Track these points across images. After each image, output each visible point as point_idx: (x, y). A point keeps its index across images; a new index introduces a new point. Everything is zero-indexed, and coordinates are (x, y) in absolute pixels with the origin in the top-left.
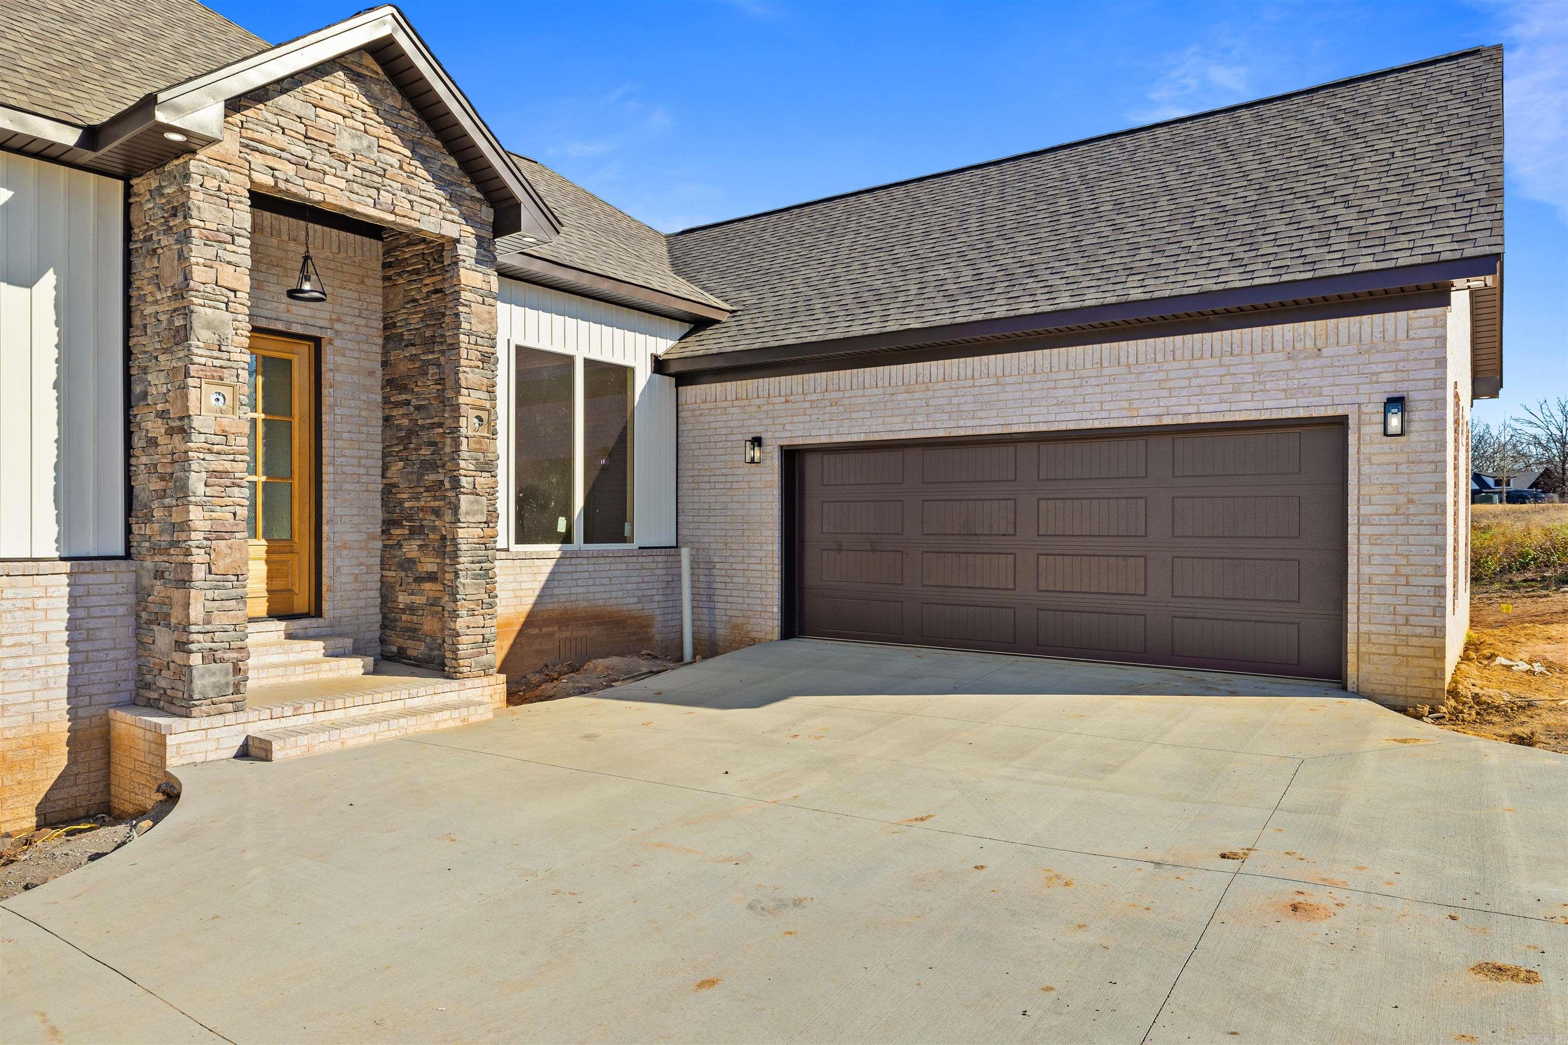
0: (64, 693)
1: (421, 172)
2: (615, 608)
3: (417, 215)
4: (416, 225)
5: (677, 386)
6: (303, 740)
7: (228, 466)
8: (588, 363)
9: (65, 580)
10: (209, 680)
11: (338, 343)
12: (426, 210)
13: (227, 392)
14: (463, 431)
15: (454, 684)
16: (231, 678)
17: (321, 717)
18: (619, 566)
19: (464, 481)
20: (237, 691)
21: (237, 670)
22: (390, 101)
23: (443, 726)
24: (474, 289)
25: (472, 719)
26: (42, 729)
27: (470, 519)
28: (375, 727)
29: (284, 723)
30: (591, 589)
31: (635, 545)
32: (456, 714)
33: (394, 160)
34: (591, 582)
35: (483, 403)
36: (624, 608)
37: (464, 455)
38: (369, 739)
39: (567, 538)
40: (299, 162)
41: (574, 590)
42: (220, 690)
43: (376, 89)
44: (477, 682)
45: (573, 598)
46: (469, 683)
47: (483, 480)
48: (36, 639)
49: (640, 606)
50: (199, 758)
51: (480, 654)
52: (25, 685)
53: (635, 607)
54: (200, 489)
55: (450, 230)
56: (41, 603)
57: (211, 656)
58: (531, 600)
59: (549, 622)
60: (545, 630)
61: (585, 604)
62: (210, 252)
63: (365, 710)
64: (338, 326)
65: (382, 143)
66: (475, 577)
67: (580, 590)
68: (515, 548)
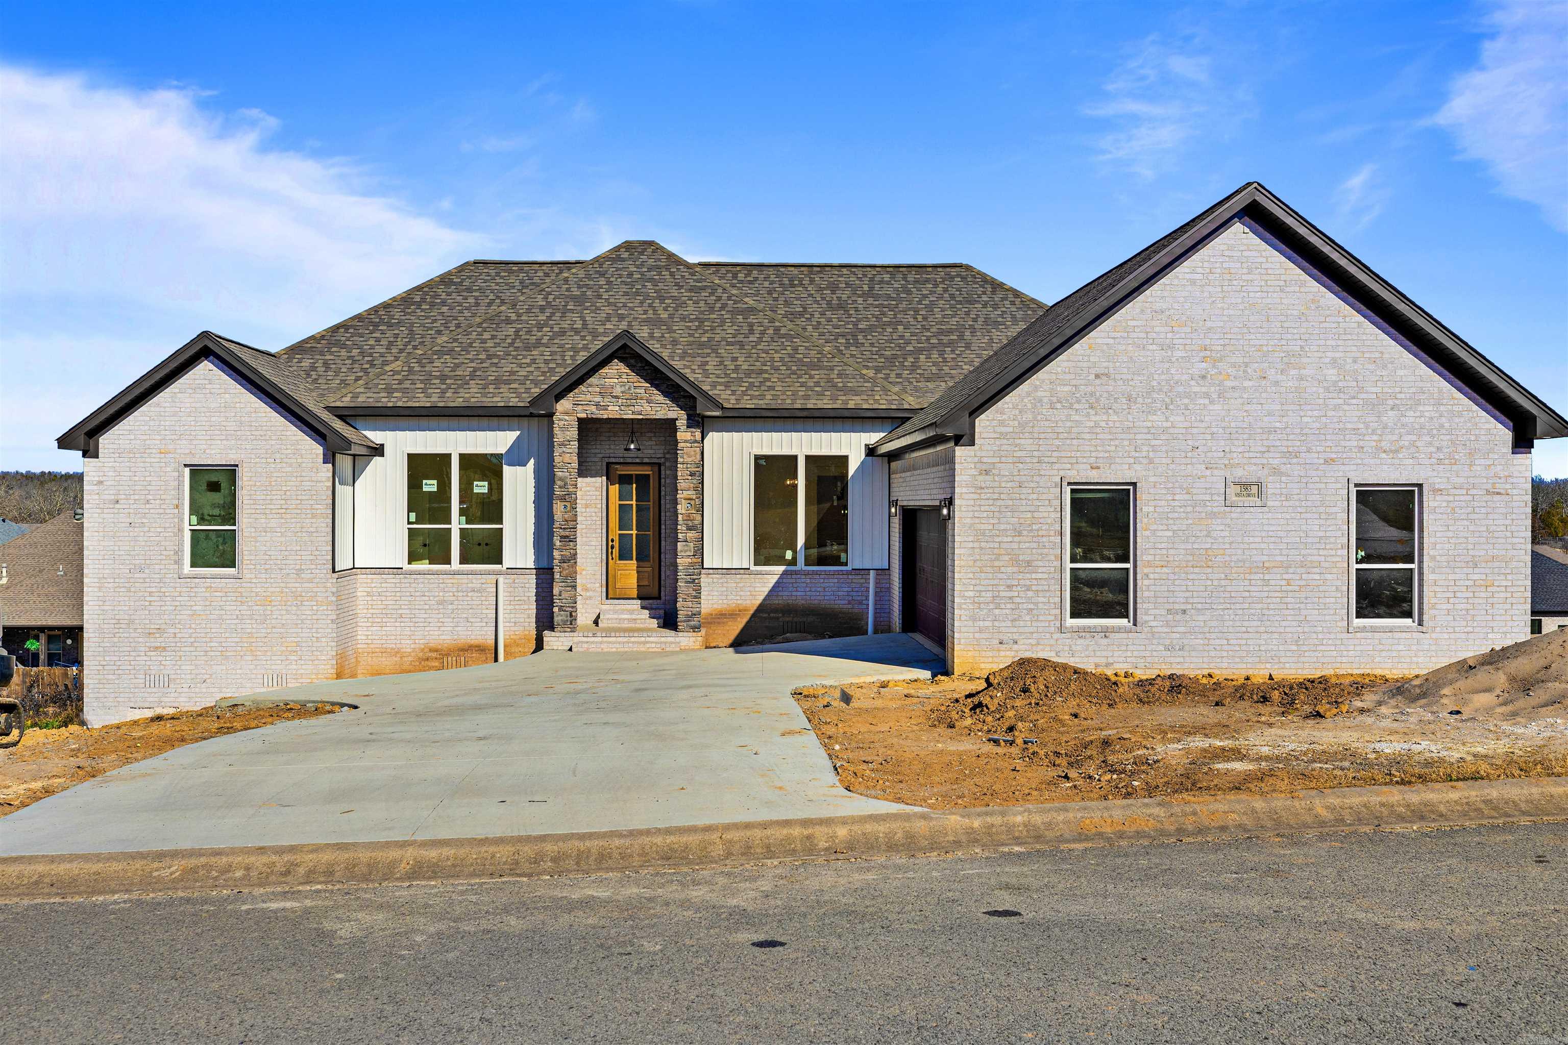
0: (534, 620)
1: (656, 392)
2: (828, 606)
3: (653, 413)
4: (654, 417)
5: (889, 463)
6: (586, 646)
7: (567, 534)
8: (808, 458)
9: (534, 577)
10: (560, 618)
11: (667, 464)
12: (659, 409)
13: (568, 504)
14: (679, 511)
15: (673, 633)
16: (569, 618)
17: (605, 639)
18: (831, 580)
19: (680, 536)
20: (571, 624)
21: (571, 615)
22: (640, 365)
23: (651, 650)
24: (686, 441)
25: (668, 649)
26: (527, 633)
27: (683, 554)
28: (618, 646)
29: (589, 639)
30: (808, 593)
31: (849, 568)
32: (659, 646)
33: (642, 391)
34: (808, 589)
35: (691, 497)
36: (836, 606)
37: (680, 522)
38: (614, 650)
39: (793, 562)
40: (597, 405)
41: (794, 593)
42: (565, 622)
43: (632, 361)
44: (686, 634)
45: (794, 598)
46: (681, 634)
47: (691, 535)
48: (526, 598)
49: (850, 606)
50: (555, 648)
51: (689, 621)
52: (523, 616)
53: (845, 606)
54: (558, 543)
55: (671, 415)
56: (527, 585)
57: (561, 609)
58: (762, 598)
59: (776, 610)
60: (772, 615)
61: (803, 602)
62: (561, 450)
63: (626, 639)
64: (667, 456)
65: (635, 384)
66: (687, 582)
67: (799, 593)
68: (753, 568)
